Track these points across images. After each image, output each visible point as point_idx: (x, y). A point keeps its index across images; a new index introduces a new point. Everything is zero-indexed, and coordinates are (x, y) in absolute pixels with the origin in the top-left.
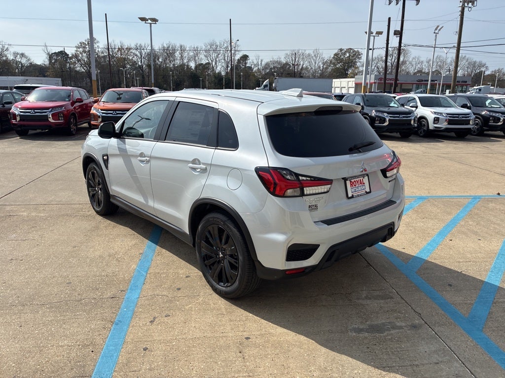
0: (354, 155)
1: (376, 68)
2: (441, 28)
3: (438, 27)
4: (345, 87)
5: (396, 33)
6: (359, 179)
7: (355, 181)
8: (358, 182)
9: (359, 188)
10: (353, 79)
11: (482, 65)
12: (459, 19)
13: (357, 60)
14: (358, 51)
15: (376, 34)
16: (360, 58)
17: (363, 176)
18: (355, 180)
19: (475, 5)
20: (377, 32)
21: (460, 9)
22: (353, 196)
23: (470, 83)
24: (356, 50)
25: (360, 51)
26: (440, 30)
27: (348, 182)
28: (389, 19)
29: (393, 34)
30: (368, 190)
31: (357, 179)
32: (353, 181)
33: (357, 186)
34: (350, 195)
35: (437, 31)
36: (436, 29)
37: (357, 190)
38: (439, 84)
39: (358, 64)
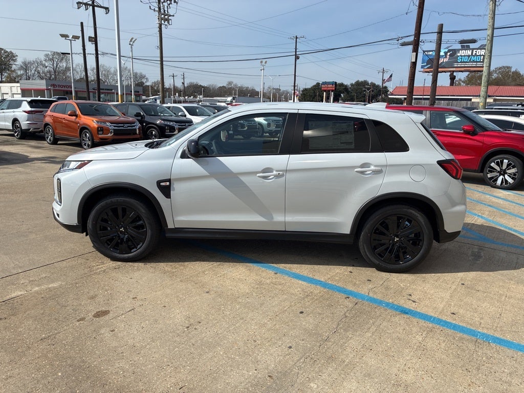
1: (36, 73)
2: (135, 40)
3: (132, 39)
4: (7, 94)
5: (90, 39)
10: (18, 85)
11: (142, 77)
12: (158, 35)
13: (12, 62)
14: (11, 53)
15: (72, 38)
16: (15, 61)
19: (170, 24)
20: (73, 36)
21: (158, 25)
23: (142, 93)
24: (9, 50)
25: (14, 53)
26: (134, 42)
28: (82, 23)
29: (88, 40)
35: (131, 43)
36: (131, 41)
38: (117, 94)
39: (14, 67)
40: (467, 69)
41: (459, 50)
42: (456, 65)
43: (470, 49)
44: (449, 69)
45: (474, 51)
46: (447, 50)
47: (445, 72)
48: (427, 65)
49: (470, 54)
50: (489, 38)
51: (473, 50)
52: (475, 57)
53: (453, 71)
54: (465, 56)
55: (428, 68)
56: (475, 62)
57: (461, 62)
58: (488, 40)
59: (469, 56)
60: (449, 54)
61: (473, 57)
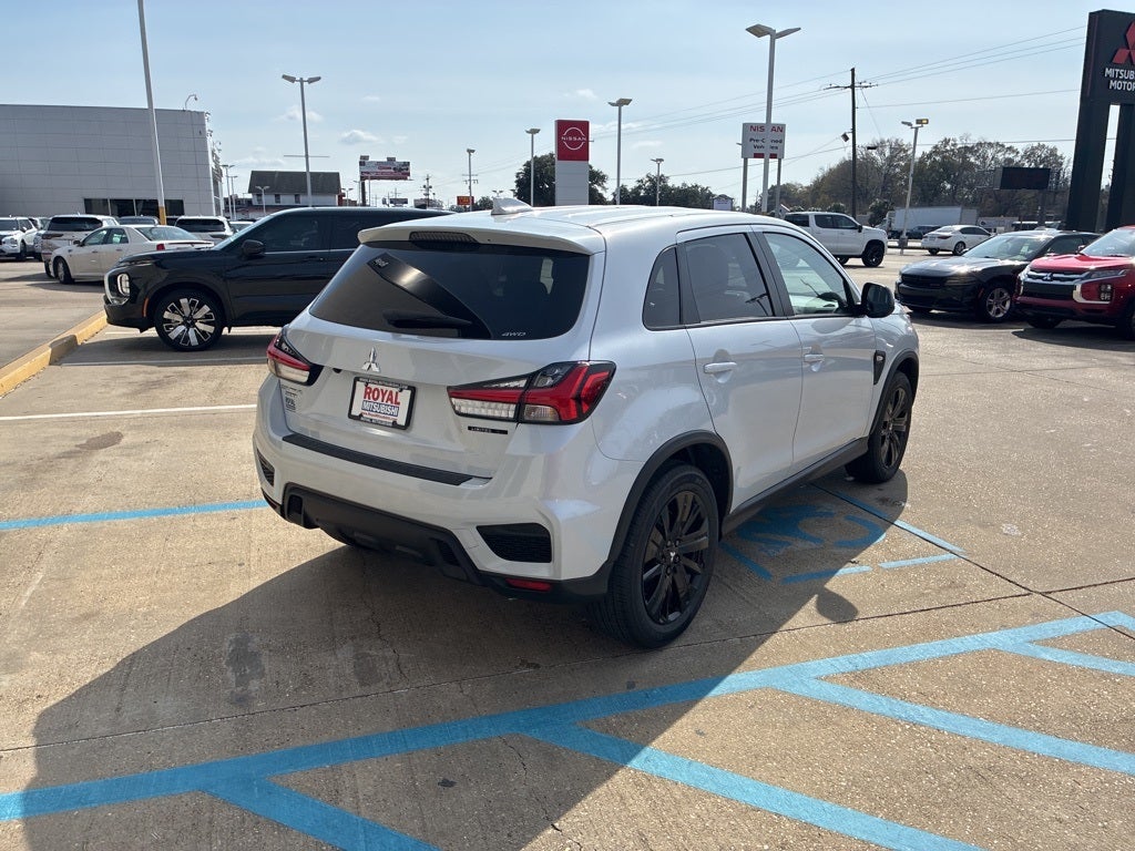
0: (404, 336)
6: (390, 389)
7: (376, 389)
8: (384, 395)
9: (383, 407)
17: (401, 386)
18: (380, 387)
22: (361, 415)
27: (360, 386)
30: (402, 421)
31: (385, 388)
32: (373, 386)
33: (379, 401)
34: (356, 412)
37: (376, 409)
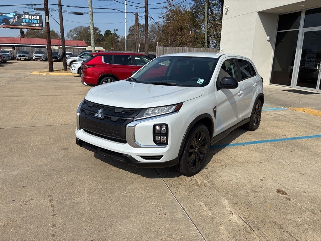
40: (30, 27)
41: (23, 15)
42: (22, 24)
43: (30, 15)
44: (19, 27)
45: (33, 16)
46: (14, 14)
47: (16, 28)
48: (3, 23)
49: (30, 18)
50: (90, 13)
51: (31, 15)
52: (34, 20)
53: (22, 28)
54: (27, 19)
55: (4, 25)
56: (34, 23)
57: (26, 23)
58: (90, 14)
59: (30, 19)
60: (16, 16)
61: (32, 20)
